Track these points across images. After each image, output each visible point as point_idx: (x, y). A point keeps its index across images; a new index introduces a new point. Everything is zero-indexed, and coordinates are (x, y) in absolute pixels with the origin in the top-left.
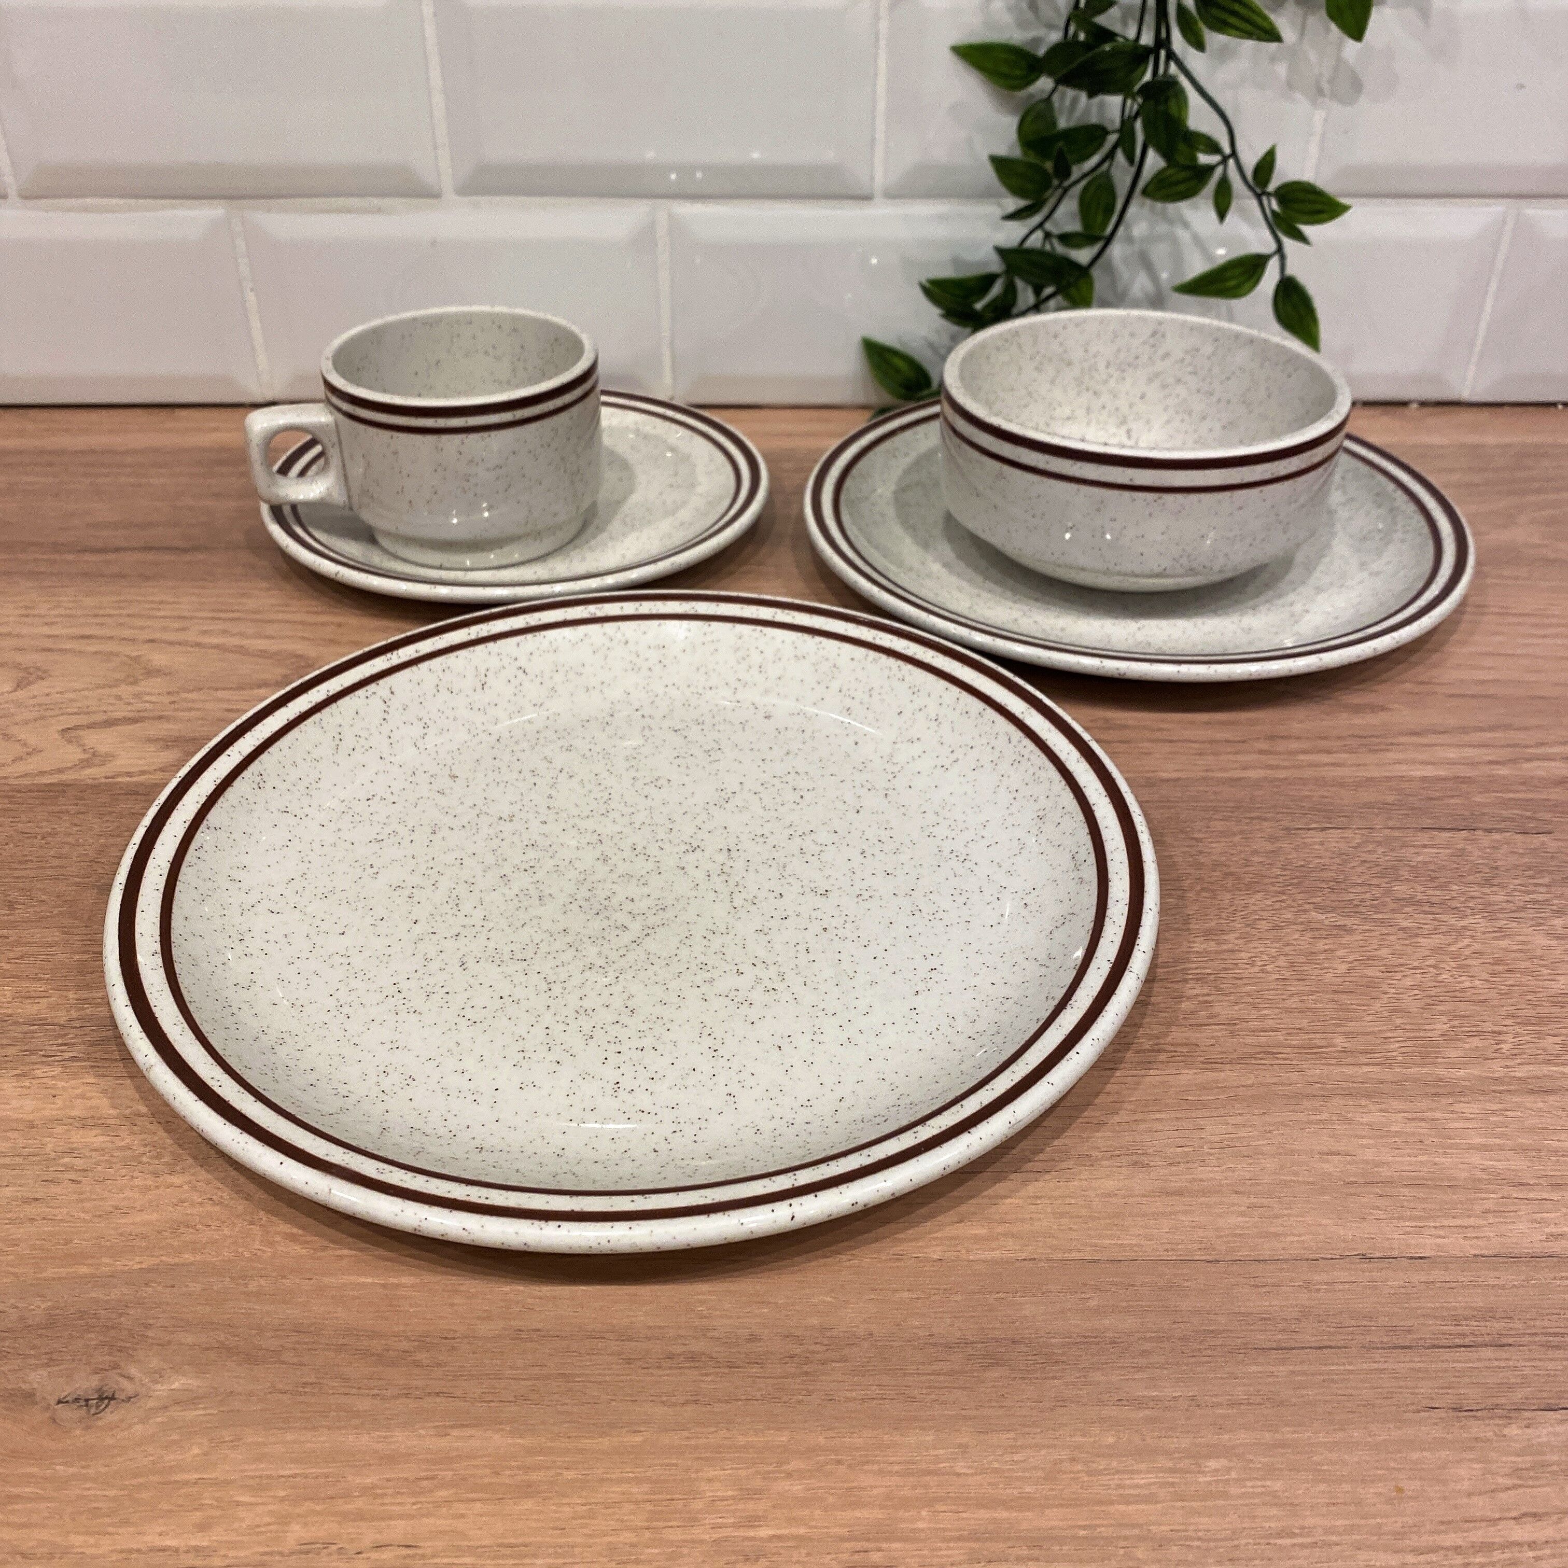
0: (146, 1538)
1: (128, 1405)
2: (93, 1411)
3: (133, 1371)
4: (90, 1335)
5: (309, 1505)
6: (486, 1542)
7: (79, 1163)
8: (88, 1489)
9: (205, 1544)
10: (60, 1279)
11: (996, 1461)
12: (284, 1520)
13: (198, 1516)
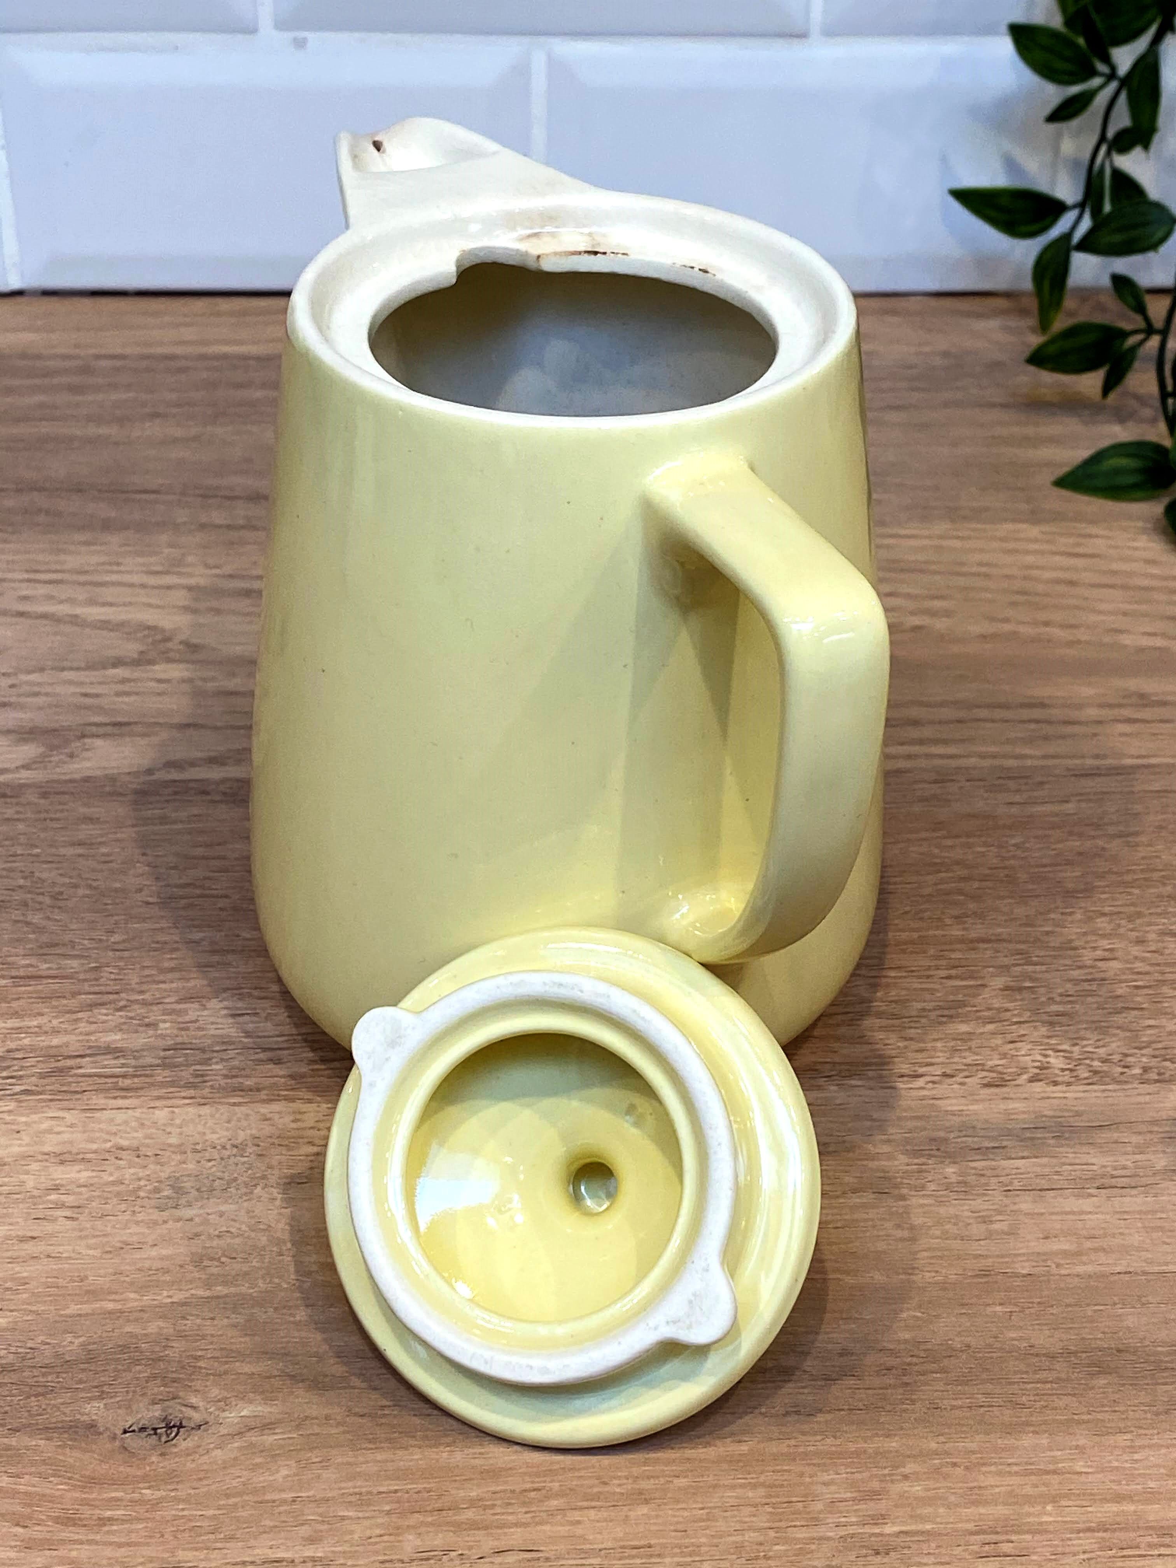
0: (257, 1551)
1: (199, 1432)
2: (164, 1439)
3: (194, 1400)
4: (138, 1368)
5: (418, 1517)
6: (609, 1545)
7: (69, 1200)
8: (183, 1510)
9: (319, 1555)
10: (87, 1315)
11: (1117, 1460)
12: (398, 1531)
13: (305, 1531)
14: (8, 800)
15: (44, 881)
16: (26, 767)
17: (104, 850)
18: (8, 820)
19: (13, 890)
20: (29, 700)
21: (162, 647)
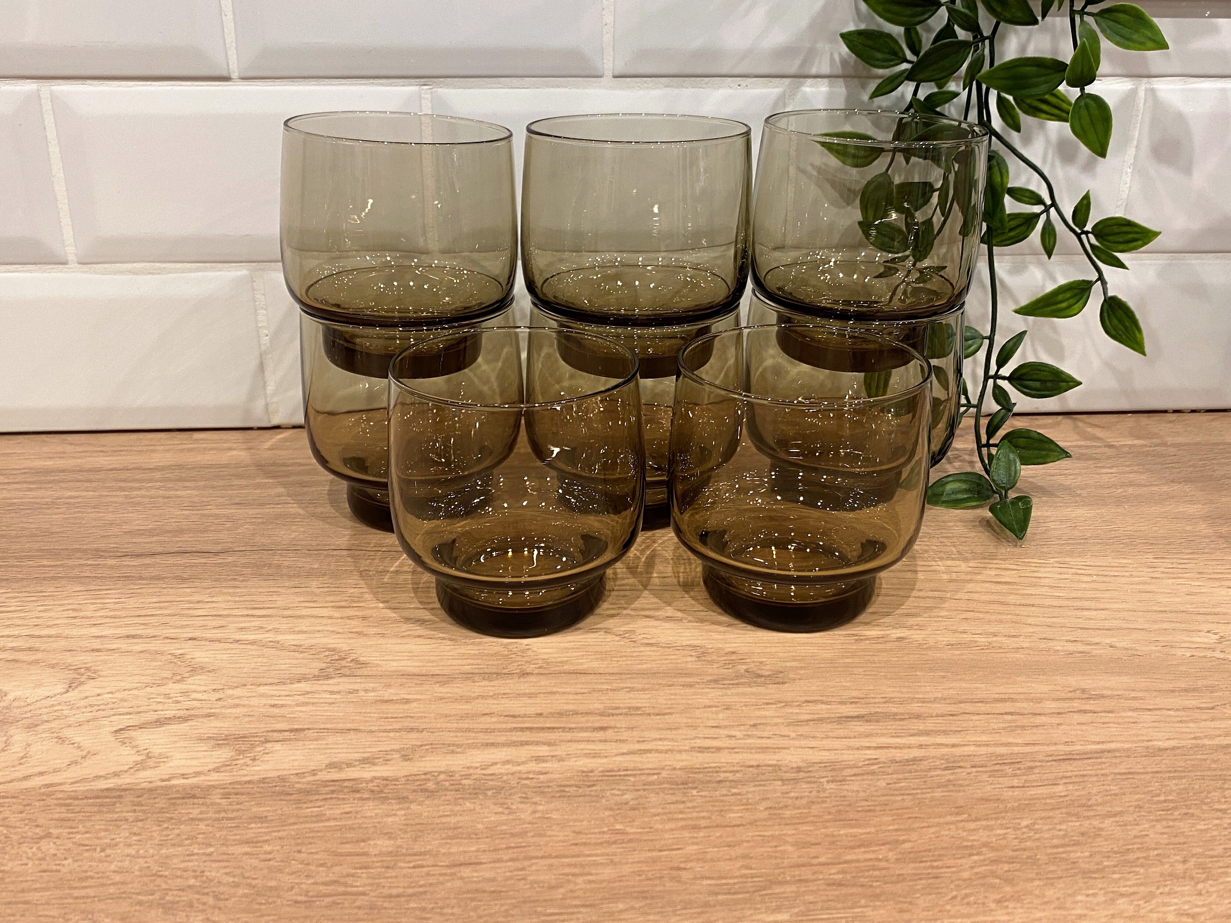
14: (196, 801)
15: (211, 881)
16: (217, 770)
17: (267, 848)
18: (193, 819)
19: (183, 890)
20: (229, 711)
21: (337, 665)
